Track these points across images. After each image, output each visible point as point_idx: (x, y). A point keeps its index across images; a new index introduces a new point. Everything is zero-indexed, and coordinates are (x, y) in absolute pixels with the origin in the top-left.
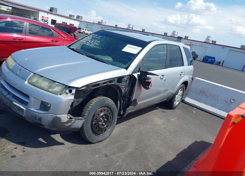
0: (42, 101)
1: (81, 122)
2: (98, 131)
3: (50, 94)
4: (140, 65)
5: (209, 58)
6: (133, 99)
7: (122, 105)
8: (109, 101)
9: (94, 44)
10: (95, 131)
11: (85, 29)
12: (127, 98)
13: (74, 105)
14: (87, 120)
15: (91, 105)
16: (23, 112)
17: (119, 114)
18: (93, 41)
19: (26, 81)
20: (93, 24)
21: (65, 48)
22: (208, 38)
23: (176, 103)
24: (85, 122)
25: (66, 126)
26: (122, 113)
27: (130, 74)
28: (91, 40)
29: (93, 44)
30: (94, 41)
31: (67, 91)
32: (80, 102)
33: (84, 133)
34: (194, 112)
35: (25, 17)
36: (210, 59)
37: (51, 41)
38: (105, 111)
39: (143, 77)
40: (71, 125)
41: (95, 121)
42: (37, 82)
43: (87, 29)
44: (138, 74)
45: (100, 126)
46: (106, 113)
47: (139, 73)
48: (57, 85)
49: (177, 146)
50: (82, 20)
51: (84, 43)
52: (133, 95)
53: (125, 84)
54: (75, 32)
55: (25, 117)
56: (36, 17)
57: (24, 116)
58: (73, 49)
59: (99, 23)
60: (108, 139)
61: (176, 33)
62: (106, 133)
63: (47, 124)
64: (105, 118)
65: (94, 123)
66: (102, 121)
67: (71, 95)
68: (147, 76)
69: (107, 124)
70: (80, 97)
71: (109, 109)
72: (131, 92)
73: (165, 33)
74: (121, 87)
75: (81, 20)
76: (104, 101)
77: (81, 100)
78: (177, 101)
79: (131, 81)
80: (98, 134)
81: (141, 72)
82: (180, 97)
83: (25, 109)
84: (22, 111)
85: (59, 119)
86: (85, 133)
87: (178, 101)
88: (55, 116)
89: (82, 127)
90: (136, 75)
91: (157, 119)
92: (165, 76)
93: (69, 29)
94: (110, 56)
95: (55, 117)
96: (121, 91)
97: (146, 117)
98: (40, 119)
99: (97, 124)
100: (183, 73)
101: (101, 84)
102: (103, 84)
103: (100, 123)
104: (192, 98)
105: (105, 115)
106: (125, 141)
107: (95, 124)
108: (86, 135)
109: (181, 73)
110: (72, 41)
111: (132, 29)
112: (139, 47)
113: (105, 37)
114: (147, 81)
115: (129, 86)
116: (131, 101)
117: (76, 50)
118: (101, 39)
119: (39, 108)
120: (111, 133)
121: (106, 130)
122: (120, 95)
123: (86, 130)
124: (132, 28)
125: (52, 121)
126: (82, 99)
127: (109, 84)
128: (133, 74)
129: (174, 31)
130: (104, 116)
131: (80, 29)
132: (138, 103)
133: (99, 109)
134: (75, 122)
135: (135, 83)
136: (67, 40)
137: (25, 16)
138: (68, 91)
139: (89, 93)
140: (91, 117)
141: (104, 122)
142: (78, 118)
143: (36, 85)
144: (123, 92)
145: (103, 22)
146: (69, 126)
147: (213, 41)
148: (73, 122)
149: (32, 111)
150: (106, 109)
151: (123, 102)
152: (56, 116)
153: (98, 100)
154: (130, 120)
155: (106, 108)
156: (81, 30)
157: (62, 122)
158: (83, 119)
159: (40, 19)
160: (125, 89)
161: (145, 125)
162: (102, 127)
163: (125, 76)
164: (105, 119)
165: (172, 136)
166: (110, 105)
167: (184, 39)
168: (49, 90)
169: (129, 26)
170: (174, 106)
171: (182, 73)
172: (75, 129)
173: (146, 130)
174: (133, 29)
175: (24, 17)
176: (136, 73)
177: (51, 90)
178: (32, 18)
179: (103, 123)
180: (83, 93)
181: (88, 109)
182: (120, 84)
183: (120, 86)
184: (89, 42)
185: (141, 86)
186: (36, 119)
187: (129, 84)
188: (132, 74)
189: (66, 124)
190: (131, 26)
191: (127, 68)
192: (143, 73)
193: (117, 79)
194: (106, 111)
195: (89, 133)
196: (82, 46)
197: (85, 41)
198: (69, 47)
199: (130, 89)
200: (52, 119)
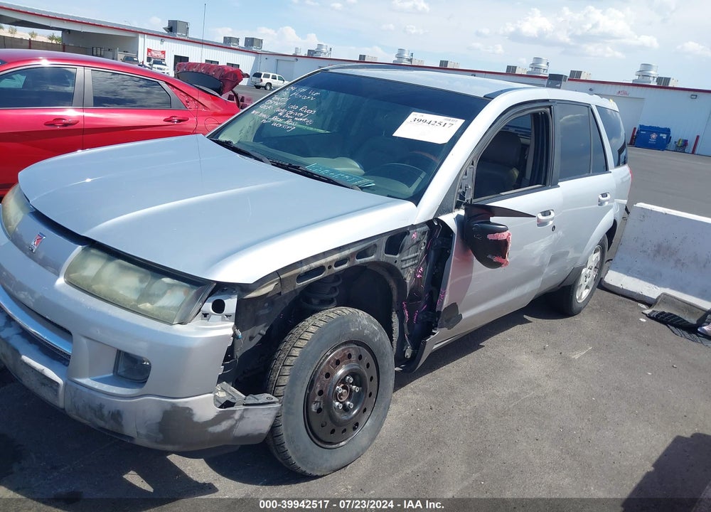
0: (119, 352)
1: (270, 414)
2: (333, 432)
3: (144, 325)
4: (465, 183)
5: (652, 132)
6: (446, 304)
7: (405, 326)
8: (363, 321)
9: (298, 121)
10: (320, 436)
11: (271, 74)
12: (422, 303)
13: (238, 354)
14: (287, 402)
15: (300, 344)
16: (56, 391)
17: (399, 359)
18: (291, 112)
19: (58, 275)
20: (294, 58)
21: (201, 140)
22: (644, 70)
23: (582, 294)
24: (284, 411)
25: (214, 433)
26: (408, 354)
27: (431, 218)
28: (286, 108)
29: (293, 120)
30: (295, 111)
31: (208, 307)
32: (258, 338)
33: (283, 447)
34: (641, 319)
35: (101, 56)
36: (654, 136)
37: (165, 120)
38: (352, 359)
39: (476, 224)
40: (232, 428)
41: (316, 402)
42: (97, 277)
43: (277, 75)
44: (458, 216)
45: (337, 414)
46: (354, 365)
47: (462, 212)
48: (170, 286)
49: (612, 462)
50: (263, 49)
51: (262, 119)
52: (445, 289)
53: (413, 255)
54: (236, 85)
55: (66, 409)
56: (129, 54)
57: (61, 404)
58: (227, 145)
59: (311, 55)
60: (368, 455)
61: (543, 65)
62: (360, 436)
63: (143, 431)
64: (352, 384)
65: (314, 408)
66: (341, 394)
67: (223, 320)
68: (493, 219)
69: (361, 404)
70: (256, 322)
71: (364, 352)
72: (436, 280)
73: (509, 67)
74: (400, 269)
75: (259, 51)
76: (343, 322)
77: (262, 330)
78: (584, 287)
79: (433, 240)
80: (331, 443)
81: (469, 207)
82: (593, 274)
83: (60, 381)
84: (51, 387)
85: (187, 412)
86: (286, 446)
87: (587, 287)
88: (170, 402)
89: (274, 427)
90: (450, 219)
91: (524, 357)
92: (553, 214)
93: (218, 78)
94: (352, 157)
95: (168, 408)
96: (401, 281)
97: (489, 354)
98: (117, 416)
99: (327, 408)
100: (609, 196)
101: (330, 267)
102: (338, 263)
103: (337, 403)
104: (628, 272)
105: (352, 373)
106: (429, 457)
107: (319, 410)
108: (290, 453)
109: (601, 198)
110: (225, 117)
111: (409, 63)
112: (452, 119)
113: (332, 94)
114: (490, 237)
115: (427, 259)
116: (439, 312)
117: (239, 147)
118: (320, 103)
119: (112, 374)
120: (378, 431)
121: (357, 424)
122: (398, 293)
123: (288, 436)
124: (410, 60)
125: (159, 420)
126: (265, 327)
127: (358, 261)
128: (440, 218)
129: (538, 60)
130: (347, 376)
131: (258, 75)
132: (465, 315)
133: (328, 356)
134: (247, 415)
135: (450, 248)
136: (216, 114)
137: (99, 53)
138: (211, 304)
139: (287, 302)
140: (302, 387)
141: (349, 399)
142: (256, 402)
143: (94, 291)
144: (408, 282)
145: (324, 50)
146: (224, 432)
147: (659, 79)
148: (237, 416)
149: (86, 390)
150: (353, 352)
151: (411, 317)
152: (174, 405)
153: (322, 324)
154: (437, 372)
155: (353, 350)
156: (262, 81)
157: (197, 423)
158: (274, 403)
159: (142, 57)
160: (415, 273)
161: (490, 387)
162: (344, 417)
163: (413, 227)
164: (351, 389)
165: (589, 420)
166: (367, 336)
167: (569, 80)
168: (142, 306)
169: (400, 56)
170: (575, 307)
171: (604, 195)
172: (247, 437)
173: (496, 406)
174: (413, 64)
175: (97, 56)
176: (450, 211)
177: (147, 306)
178: (121, 56)
179: (348, 403)
180: (266, 305)
181: (288, 362)
182: (398, 256)
183: (396, 265)
184: (281, 114)
185: (470, 255)
186: (102, 417)
187: (427, 251)
188: (436, 219)
189: (212, 425)
190: (406, 55)
191: (416, 198)
192: (476, 211)
193: (385, 239)
194: (354, 358)
195: (298, 446)
196: (257, 131)
197: (265, 112)
198: (214, 137)
199: (432, 270)
200: (161, 416)
